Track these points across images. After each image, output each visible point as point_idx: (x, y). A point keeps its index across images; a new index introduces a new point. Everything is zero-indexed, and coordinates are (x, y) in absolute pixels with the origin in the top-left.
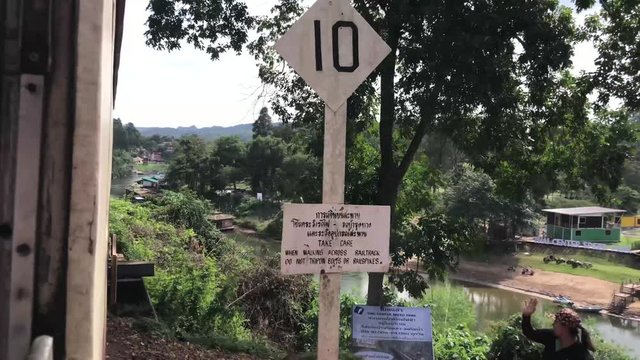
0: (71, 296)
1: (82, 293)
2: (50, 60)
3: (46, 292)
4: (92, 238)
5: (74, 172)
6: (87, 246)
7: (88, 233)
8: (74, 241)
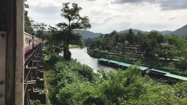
0: (16, 95)
1: (19, 94)
2: (8, 27)
3: (9, 95)
4: (22, 78)
5: (16, 59)
6: (21, 81)
7: (21, 76)
8: (17, 79)
